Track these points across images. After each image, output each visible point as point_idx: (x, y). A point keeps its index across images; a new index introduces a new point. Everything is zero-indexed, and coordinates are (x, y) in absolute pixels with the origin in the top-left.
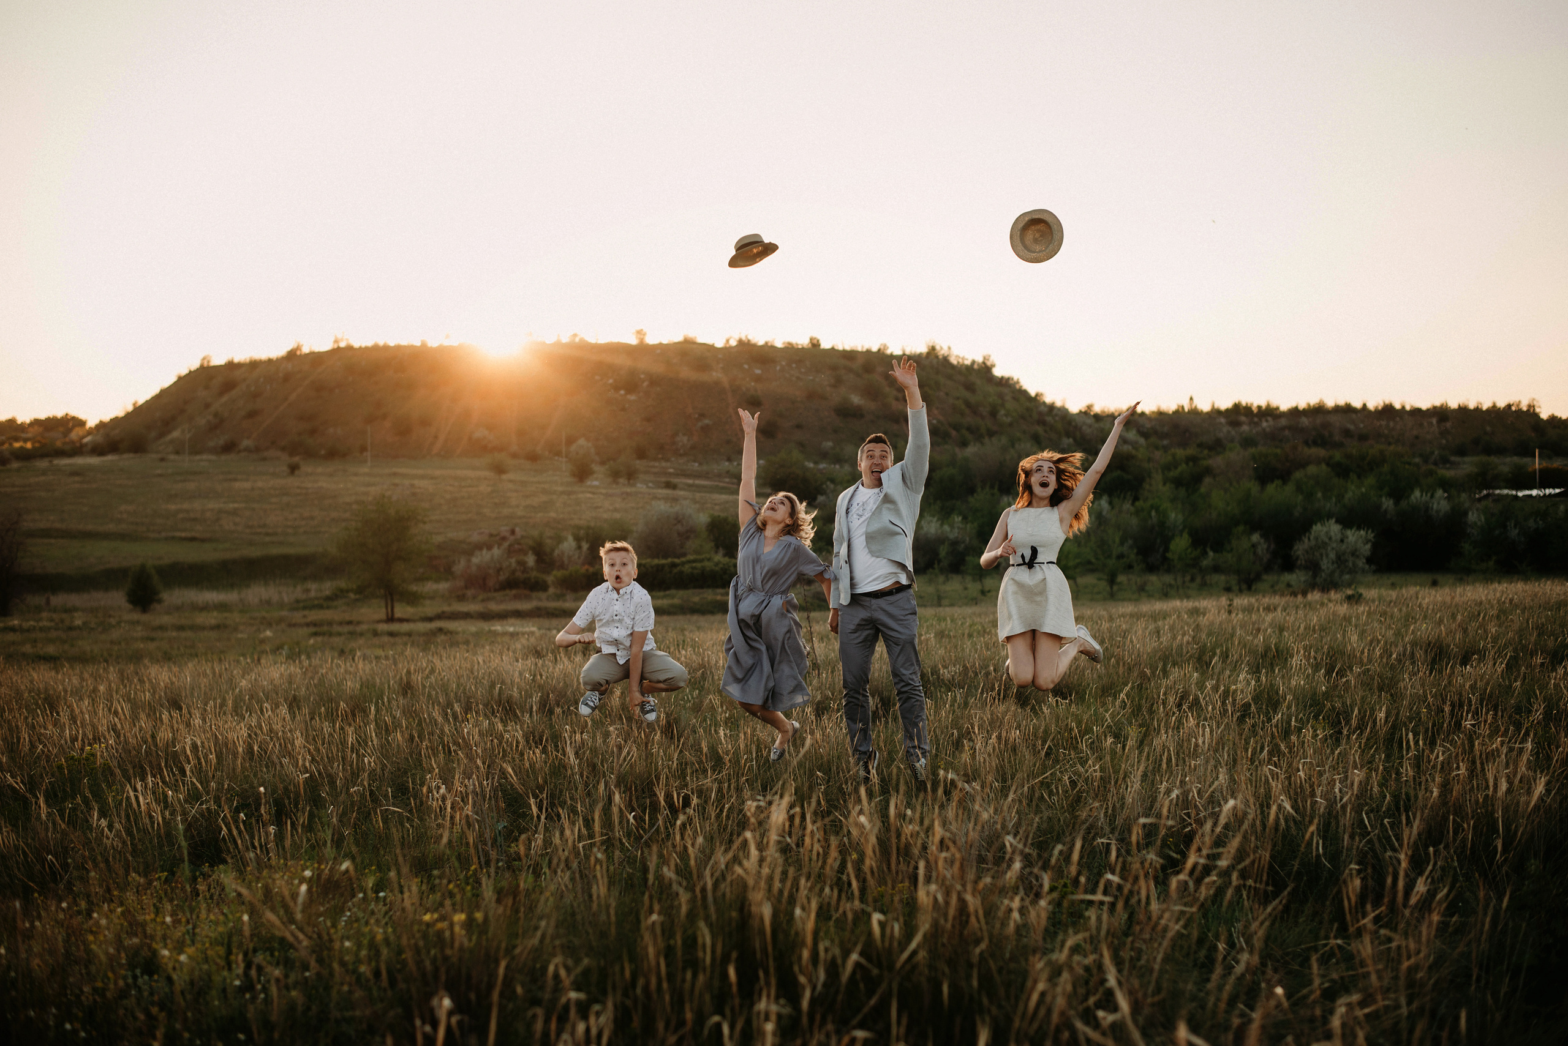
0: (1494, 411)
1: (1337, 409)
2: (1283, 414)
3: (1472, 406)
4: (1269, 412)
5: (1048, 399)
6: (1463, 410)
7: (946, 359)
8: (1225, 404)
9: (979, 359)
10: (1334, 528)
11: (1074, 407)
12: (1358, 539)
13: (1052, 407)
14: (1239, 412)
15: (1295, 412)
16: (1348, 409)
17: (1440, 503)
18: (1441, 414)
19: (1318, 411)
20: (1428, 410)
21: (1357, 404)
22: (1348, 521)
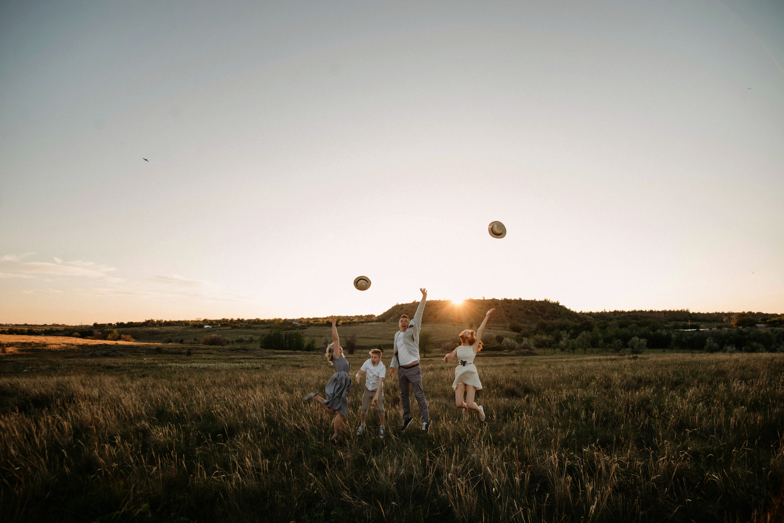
0: (678, 312)
1: (639, 311)
2: (626, 313)
3: (672, 310)
4: (623, 312)
5: (572, 310)
6: (670, 311)
7: (549, 302)
8: (612, 310)
9: (556, 302)
10: (637, 339)
11: (578, 312)
12: (643, 341)
13: (572, 312)
14: (616, 312)
15: (629, 312)
16: (641, 311)
17: (664, 333)
18: (665, 312)
19: (634, 312)
20: (661, 311)
21: (644, 310)
22: (640, 337)
